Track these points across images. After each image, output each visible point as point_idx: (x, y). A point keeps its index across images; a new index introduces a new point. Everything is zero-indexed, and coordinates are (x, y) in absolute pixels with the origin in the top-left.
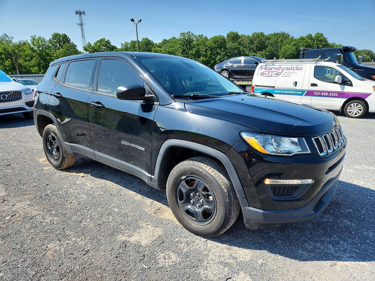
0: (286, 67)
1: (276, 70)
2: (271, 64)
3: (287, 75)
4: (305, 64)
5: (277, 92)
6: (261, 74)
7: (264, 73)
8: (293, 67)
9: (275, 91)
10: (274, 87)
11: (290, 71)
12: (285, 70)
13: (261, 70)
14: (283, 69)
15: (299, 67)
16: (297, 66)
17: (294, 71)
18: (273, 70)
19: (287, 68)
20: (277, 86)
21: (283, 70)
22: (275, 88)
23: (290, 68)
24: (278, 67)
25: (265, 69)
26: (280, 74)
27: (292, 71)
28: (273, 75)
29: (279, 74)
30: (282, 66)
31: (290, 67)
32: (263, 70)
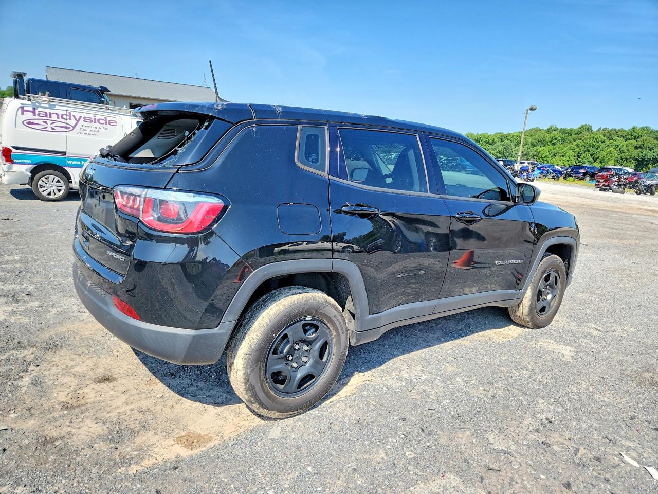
0: (83, 115)
1: (62, 118)
2: (47, 106)
3: (90, 132)
4: (120, 115)
5: (74, 162)
6: (25, 123)
7: (32, 121)
8: (97, 118)
9: (69, 162)
10: (65, 153)
11: (93, 124)
12: (82, 122)
13: (23, 113)
14: (77, 118)
15: (108, 119)
16: (106, 118)
17: (102, 126)
18: (54, 117)
19: (84, 118)
20: (70, 151)
21: (78, 121)
22: (67, 155)
23: (93, 120)
24: (64, 112)
25: (34, 112)
26: (74, 127)
27: (97, 125)
28: (57, 129)
29: (71, 128)
30: (73, 114)
31: (92, 116)
32: (29, 116)
